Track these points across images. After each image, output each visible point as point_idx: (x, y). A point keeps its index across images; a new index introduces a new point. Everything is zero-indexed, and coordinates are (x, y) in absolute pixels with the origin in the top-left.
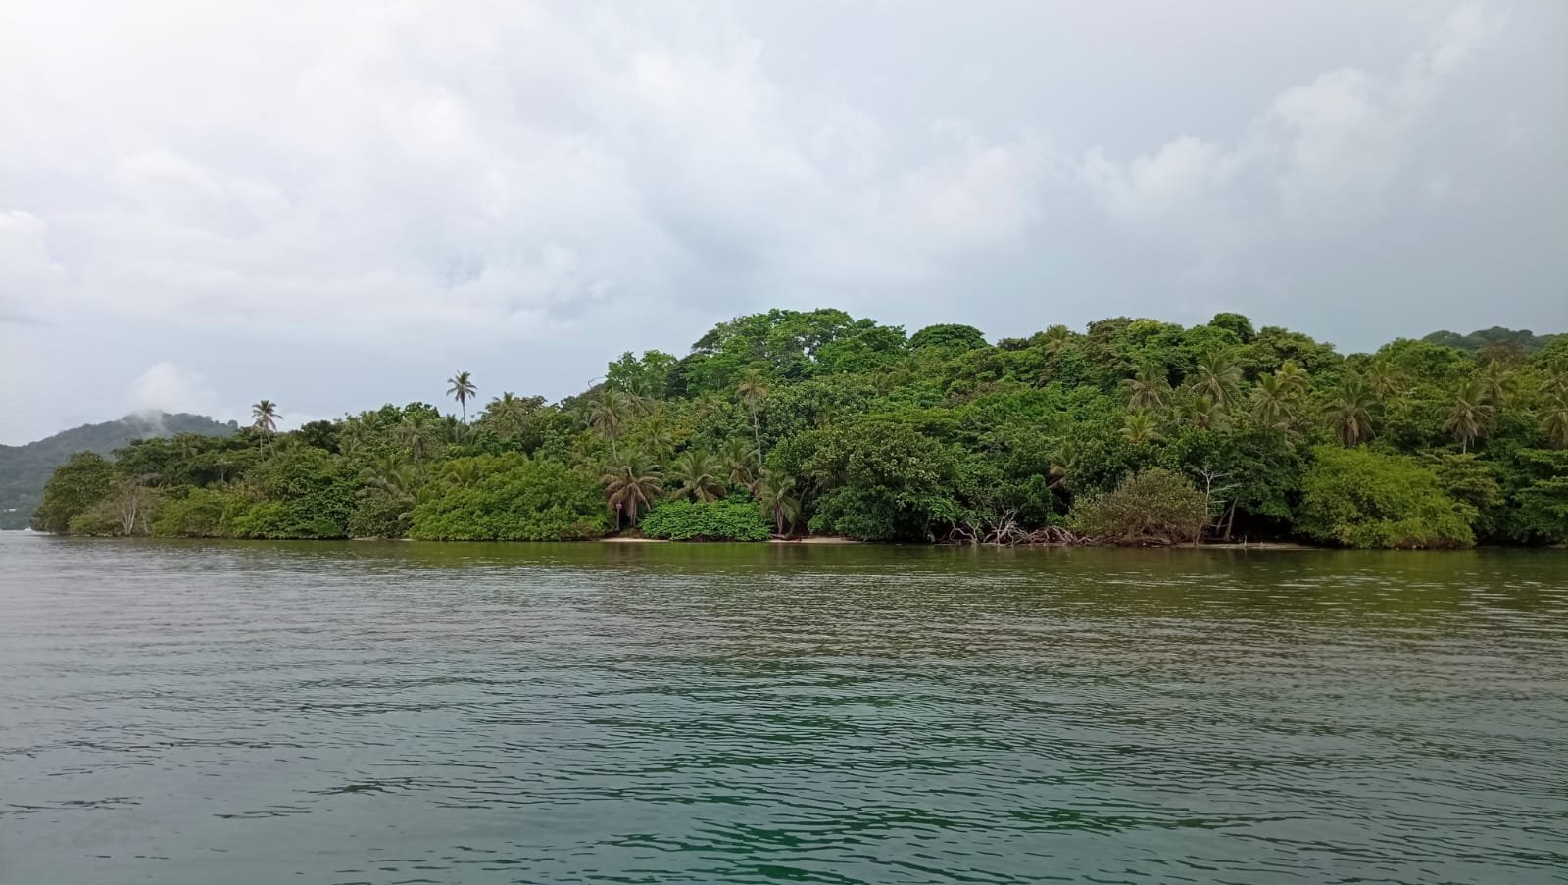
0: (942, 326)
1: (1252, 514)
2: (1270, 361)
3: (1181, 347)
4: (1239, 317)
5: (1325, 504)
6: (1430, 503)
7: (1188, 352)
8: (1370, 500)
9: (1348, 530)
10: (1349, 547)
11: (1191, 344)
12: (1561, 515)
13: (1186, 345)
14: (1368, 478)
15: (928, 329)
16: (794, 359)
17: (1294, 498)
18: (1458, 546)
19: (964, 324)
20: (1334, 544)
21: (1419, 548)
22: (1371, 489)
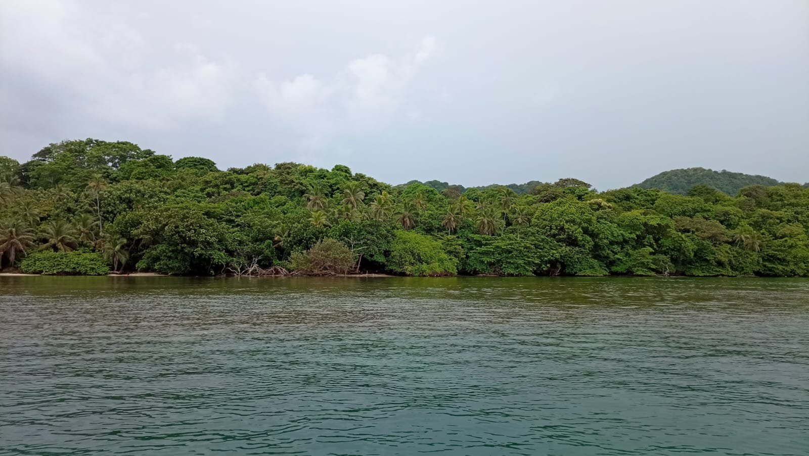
0: (193, 158)
1: (370, 261)
2: (366, 189)
3: (325, 180)
4: (346, 167)
5: (400, 256)
6: (441, 257)
7: (328, 182)
8: (418, 255)
9: (410, 268)
10: (409, 275)
11: (330, 179)
12: (486, 262)
13: (327, 179)
14: (417, 245)
15: (185, 159)
16: (104, 168)
17: (387, 253)
18: (452, 275)
19: (205, 158)
20: (403, 274)
21: (437, 276)
22: (419, 250)
